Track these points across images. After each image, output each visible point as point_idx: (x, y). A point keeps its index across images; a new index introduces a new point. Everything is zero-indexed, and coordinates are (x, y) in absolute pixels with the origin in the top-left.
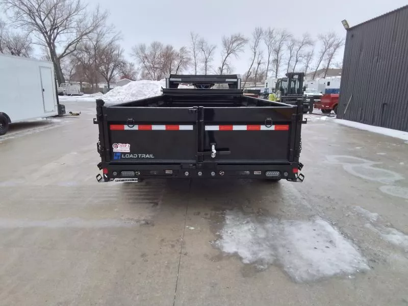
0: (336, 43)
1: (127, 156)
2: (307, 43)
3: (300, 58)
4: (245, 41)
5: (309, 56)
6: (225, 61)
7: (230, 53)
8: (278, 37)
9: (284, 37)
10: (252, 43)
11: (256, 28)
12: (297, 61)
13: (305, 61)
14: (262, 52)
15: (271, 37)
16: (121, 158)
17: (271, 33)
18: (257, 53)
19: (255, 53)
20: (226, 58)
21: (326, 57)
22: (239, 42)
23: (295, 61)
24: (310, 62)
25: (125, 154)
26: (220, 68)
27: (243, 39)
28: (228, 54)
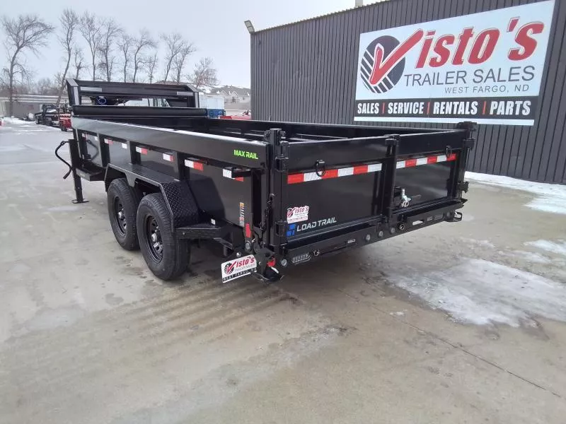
0: (184, 47)
1: (304, 227)
2: (147, 43)
3: (140, 64)
4: (48, 29)
5: (152, 63)
6: (14, 58)
7: (21, 47)
8: (104, 31)
9: (112, 30)
10: (60, 32)
11: (64, 11)
12: (136, 68)
13: (148, 69)
14: (80, 50)
15: (91, 29)
16: (297, 233)
17: (90, 22)
18: (73, 51)
19: (69, 50)
20: (16, 54)
21: (173, 65)
22: (37, 29)
23: (134, 67)
24: (154, 70)
25: (300, 224)
26: (5, 70)
27: (43, 25)
28: (19, 48)
